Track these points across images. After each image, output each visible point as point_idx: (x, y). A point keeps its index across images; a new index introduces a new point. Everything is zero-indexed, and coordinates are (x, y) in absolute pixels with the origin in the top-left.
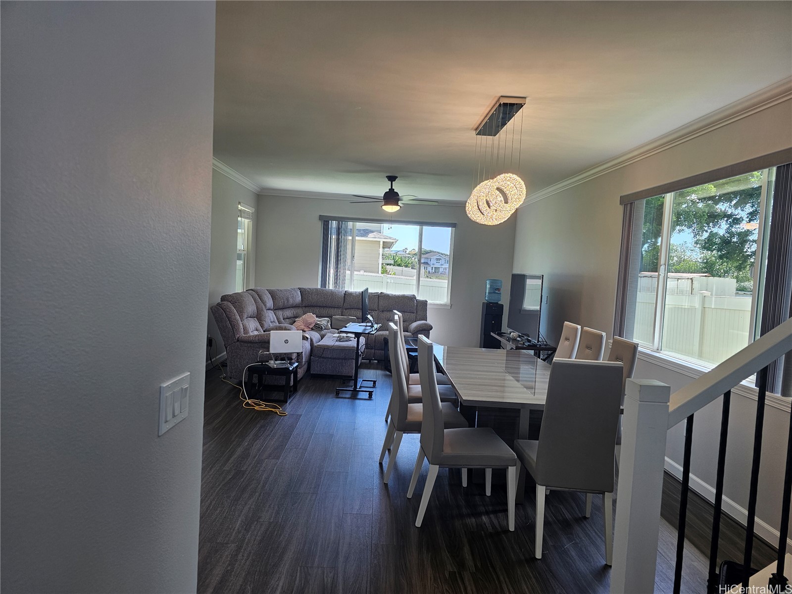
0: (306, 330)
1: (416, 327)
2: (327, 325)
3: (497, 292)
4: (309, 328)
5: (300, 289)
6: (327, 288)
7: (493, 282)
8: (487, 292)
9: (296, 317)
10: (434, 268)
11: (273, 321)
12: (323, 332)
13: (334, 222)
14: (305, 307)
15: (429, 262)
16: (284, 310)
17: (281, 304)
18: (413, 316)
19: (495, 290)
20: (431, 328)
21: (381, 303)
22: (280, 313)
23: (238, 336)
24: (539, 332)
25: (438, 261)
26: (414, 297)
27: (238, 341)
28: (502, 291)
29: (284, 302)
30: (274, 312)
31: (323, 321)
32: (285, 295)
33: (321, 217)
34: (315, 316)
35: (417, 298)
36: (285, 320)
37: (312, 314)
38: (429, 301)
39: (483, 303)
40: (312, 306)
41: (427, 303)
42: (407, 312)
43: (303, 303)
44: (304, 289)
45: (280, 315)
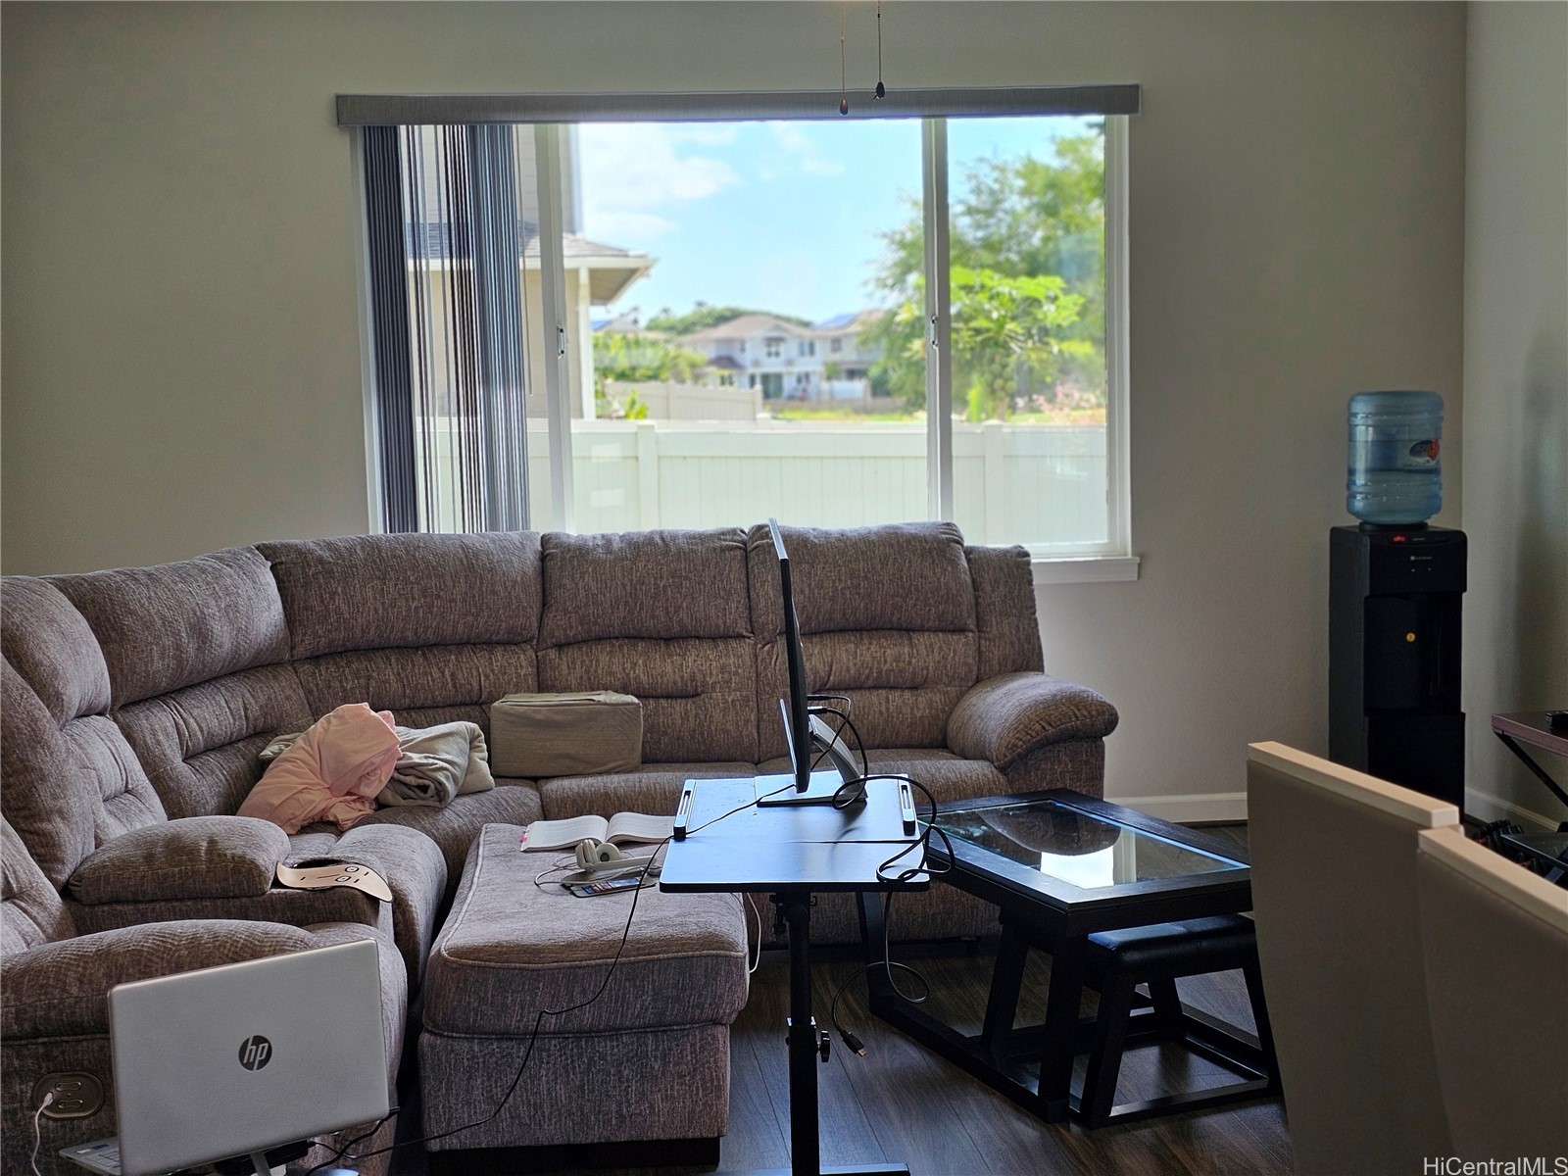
0: (342, 812)
2: (471, 768)
4: (361, 799)
5: (267, 551)
6: (423, 529)
9: (264, 732)
10: (758, 380)
11: (121, 785)
12: (455, 816)
13: (428, 130)
14: (315, 658)
15: (738, 356)
16: (189, 701)
17: (159, 667)
18: (961, 648)
20: (1110, 722)
22: (162, 723)
25: (773, 349)
26: (948, 536)
29: (178, 647)
30: (115, 720)
31: (441, 745)
32: (181, 604)
33: (346, 110)
34: (386, 717)
35: (967, 543)
36: (197, 764)
37: (366, 705)
38: (1041, 551)
39: (1336, 533)
40: (356, 650)
41: (1028, 563)
42: (922, 630)
43: (298, 639)
44: (296, 549)
45: (161, 738)
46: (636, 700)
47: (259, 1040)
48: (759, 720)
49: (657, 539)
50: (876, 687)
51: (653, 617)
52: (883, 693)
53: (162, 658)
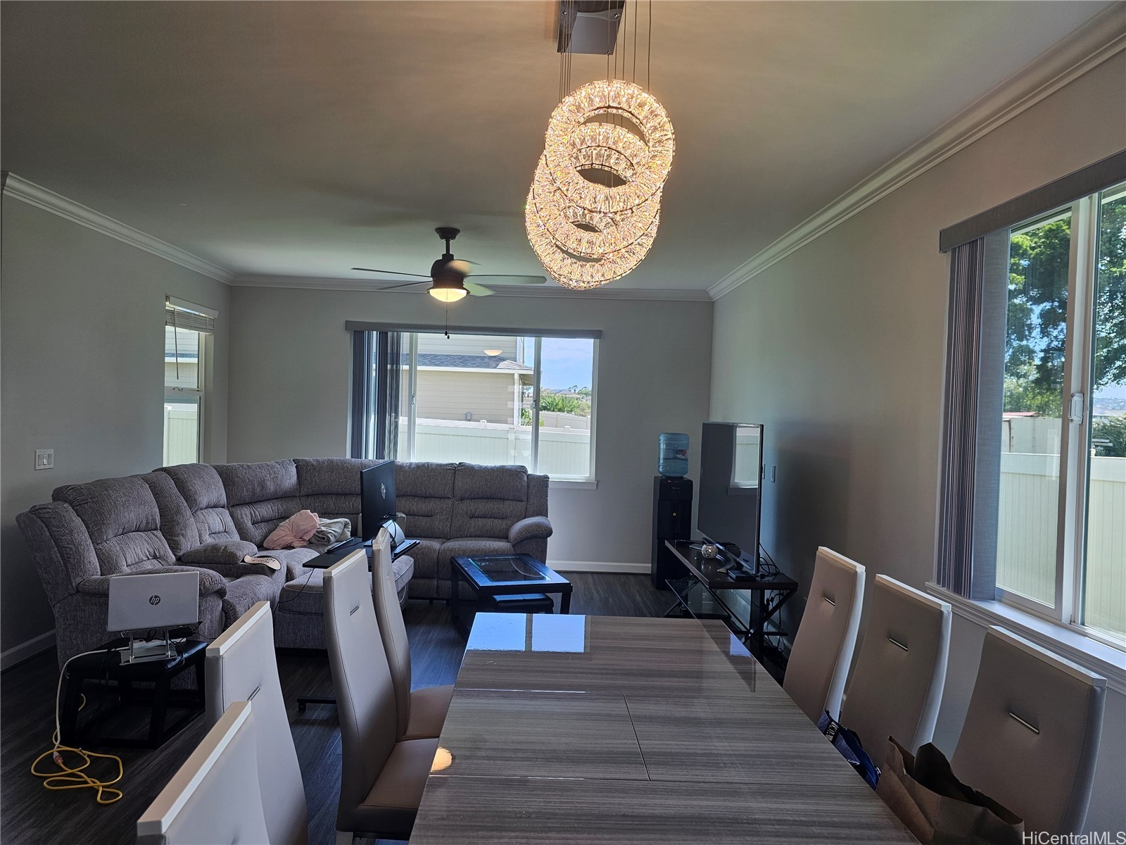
0: (298, 544)
1: (520, 532)
2: (343, 533)
3: (679, 456)
4: (304, 540)
5: (296, 461)
7: (672, 438)
8: (662, 457)
9: (280, 519)
11: (221, 530)
13: (374, 333)
14: (308, 496)
16: (257, 506)
17: (246, 494)
18: (520, 506)
19: (677, 452)
20: (550, 533)
21: (459, 484)
23: (78, 580)
24: (759, 544)
26: (522, 470)
27: (78, 592)
28: (688, 455)
29: (254, 489)
30: (229, 510)
31: (333, 525)
32: (256, 475)
33: (348, 325)
34: (315, 515)
35: (529, 472)
36: (257, 525)
37: (309, 511)
38: (553, 477)
39: (655, 477)
40: (322, 494)
41: (548, 481)
42: (508, 500)
43: (302, 489)
44: (306, 461)
45: (244, 516)
46: (404, 515)
47: (156, 597)
48: (451, 525)
49: (426, 465)
50: (491, 518)
51: (421, 490)
52: (492, 519)
53: (247, 491)
